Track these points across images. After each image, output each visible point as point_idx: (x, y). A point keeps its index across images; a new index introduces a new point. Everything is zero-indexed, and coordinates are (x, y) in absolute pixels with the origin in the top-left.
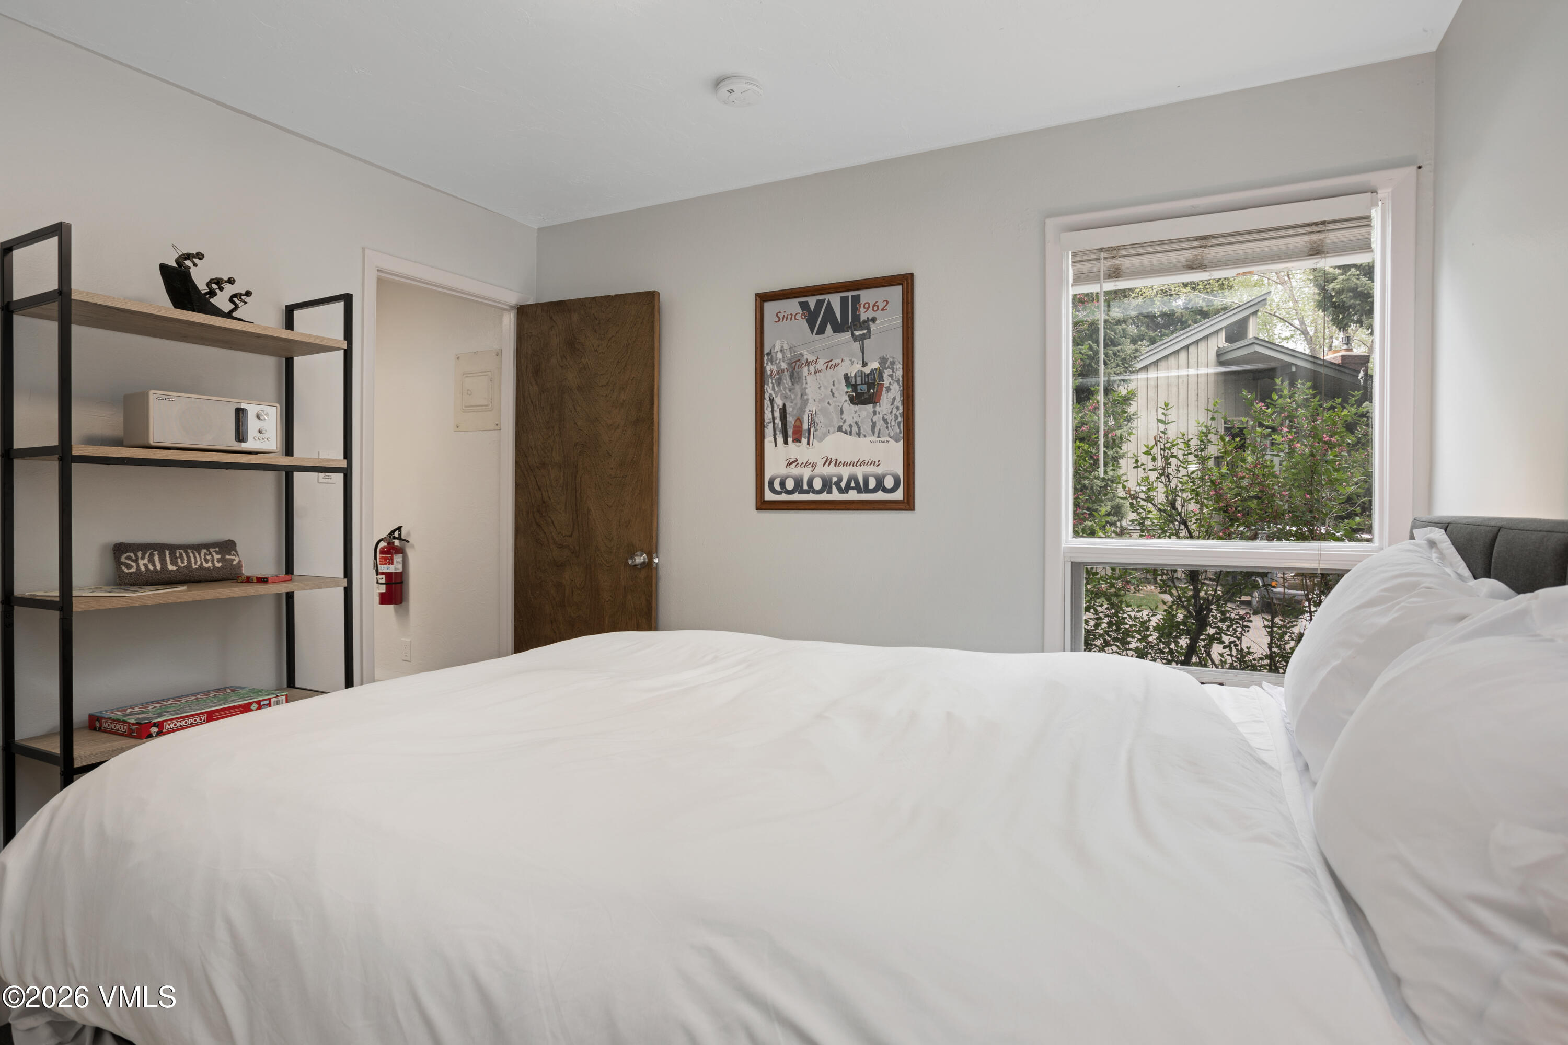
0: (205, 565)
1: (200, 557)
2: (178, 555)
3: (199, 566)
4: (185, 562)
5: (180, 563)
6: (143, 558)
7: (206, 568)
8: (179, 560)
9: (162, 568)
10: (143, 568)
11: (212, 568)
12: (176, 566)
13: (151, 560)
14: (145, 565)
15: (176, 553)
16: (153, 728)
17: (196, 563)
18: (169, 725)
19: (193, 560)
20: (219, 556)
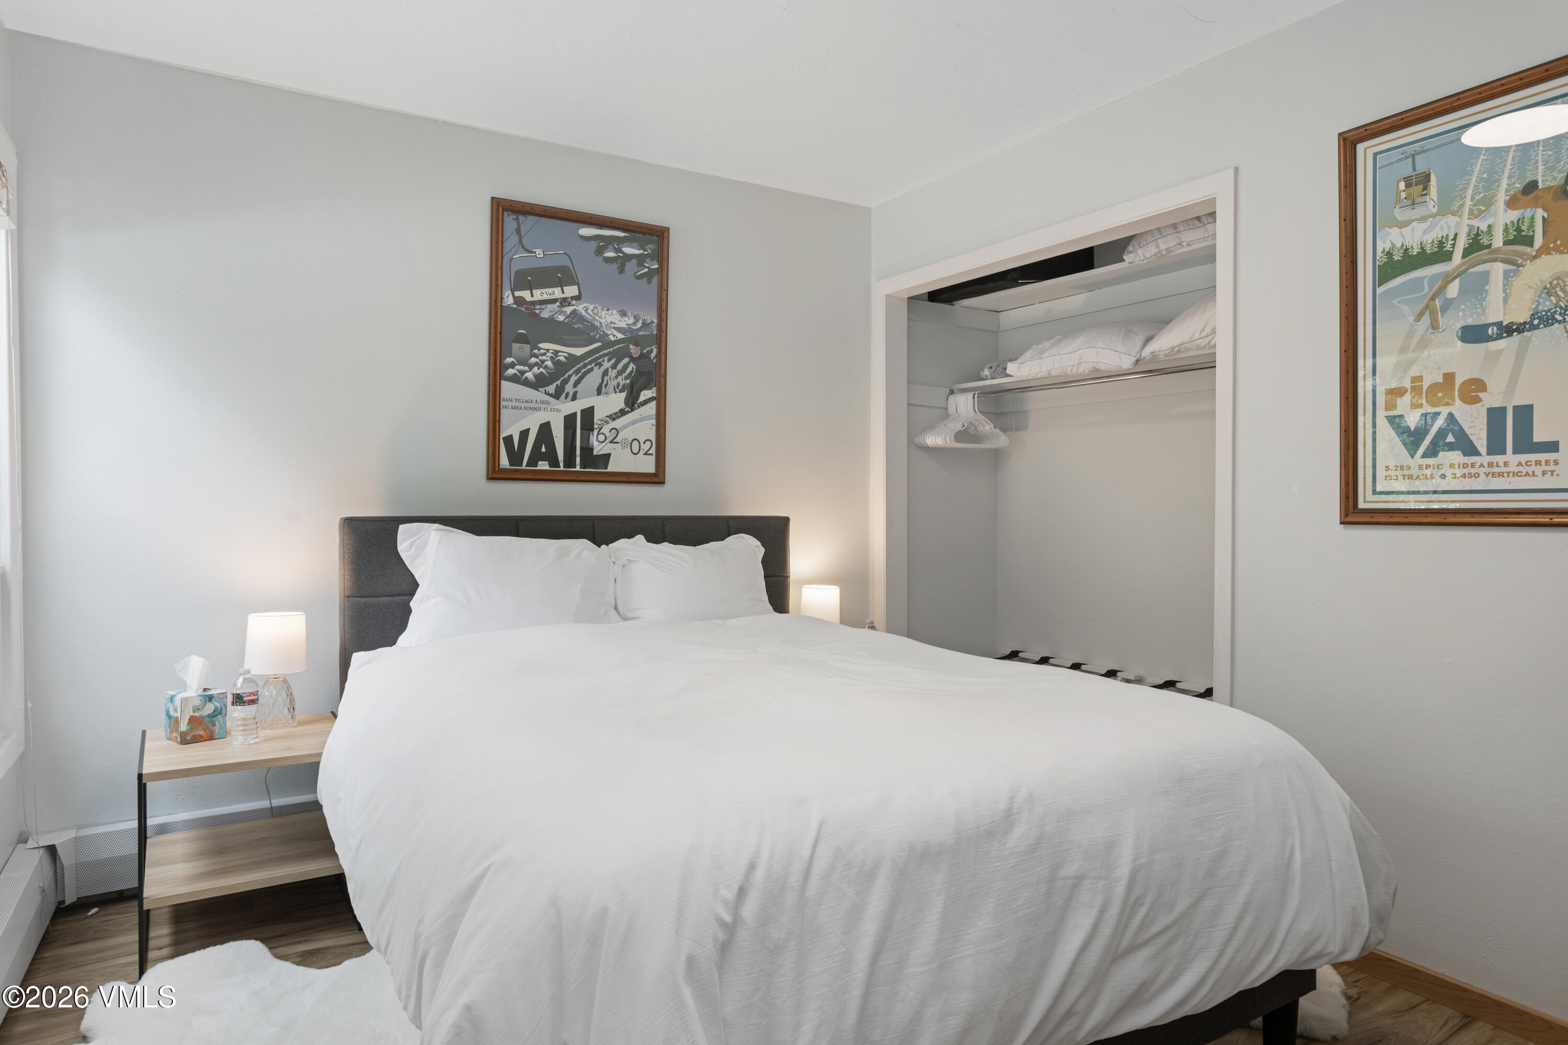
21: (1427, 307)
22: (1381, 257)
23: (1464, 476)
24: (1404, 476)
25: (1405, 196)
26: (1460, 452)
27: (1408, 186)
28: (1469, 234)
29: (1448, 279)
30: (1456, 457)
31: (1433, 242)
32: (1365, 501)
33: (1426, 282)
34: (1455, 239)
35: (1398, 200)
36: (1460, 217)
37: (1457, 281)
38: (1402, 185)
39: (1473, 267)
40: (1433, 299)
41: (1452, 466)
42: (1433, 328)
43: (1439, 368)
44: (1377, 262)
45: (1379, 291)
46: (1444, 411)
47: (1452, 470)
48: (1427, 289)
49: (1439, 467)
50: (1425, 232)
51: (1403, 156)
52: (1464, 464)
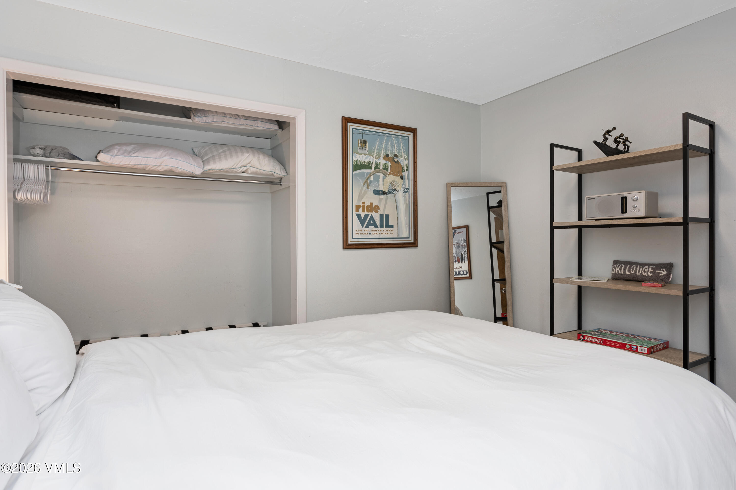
0: (643, 274)
1: (642, 269)
2: (632, 268)
3: (640, 274)
4: (634, 271)
5: (631, 272)
6: (618, 268)
7: (644, 275)
8: (631, 270)
9: (624, 272)
10: (617, 272)
11: (647, 276)
12: (630, 273)
13: (620, 269)
14: (618, 271)
15: (632, 266)
16: (581, 337)
17: (638, 273)
18: (587, 338)
19: (638, 271)
20: (652, 270)
21: (366, 182)
22: (354, 162)
23: (375, 234)
24: (361, 233)
25: (360, 145)
26: (374, 227)
27: (361, 143)
28: (375, 163)
29: (371, 175)
30: (372, 228)
31: (367, 162)
32: (350, 241)
33: (366, 173)
34: (372, 163)
35: (359, 146)
36: (373, 157)
37: (373, 176)
38: (360, 142)
39: (376, 173)
40: (367, 179)
41: (372, 230)
42: (368, 188)
43: (369, 201)
44: (353, 164)
45: (354, 173)
46: (370, 214)
47: (372, 232)
48: (366, 176)
49: (369, 230)
50: (365, 159)
51: (360, 133)
52: (375, 230)
